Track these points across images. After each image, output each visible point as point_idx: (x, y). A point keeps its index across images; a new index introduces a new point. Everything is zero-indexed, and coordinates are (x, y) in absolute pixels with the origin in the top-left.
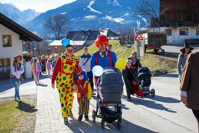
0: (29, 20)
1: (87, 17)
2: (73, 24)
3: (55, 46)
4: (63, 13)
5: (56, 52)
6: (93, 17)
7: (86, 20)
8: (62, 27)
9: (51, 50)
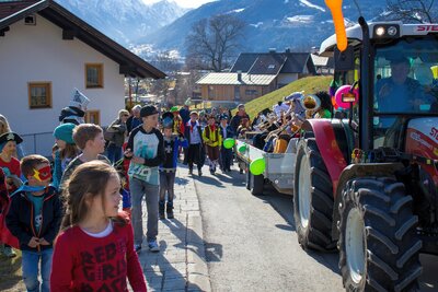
0: (163, 24)
1: (292, 19)
2: (259, 35)
3: (209, 85)
4: (238, 11)
5: (210, 99)
6: (305, 19)
7: (289, 26)
8: (228, 43)
9: (200, 94)
